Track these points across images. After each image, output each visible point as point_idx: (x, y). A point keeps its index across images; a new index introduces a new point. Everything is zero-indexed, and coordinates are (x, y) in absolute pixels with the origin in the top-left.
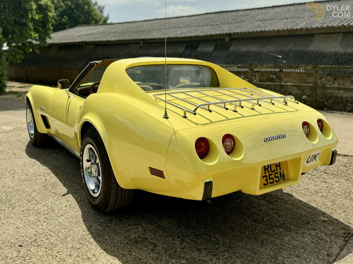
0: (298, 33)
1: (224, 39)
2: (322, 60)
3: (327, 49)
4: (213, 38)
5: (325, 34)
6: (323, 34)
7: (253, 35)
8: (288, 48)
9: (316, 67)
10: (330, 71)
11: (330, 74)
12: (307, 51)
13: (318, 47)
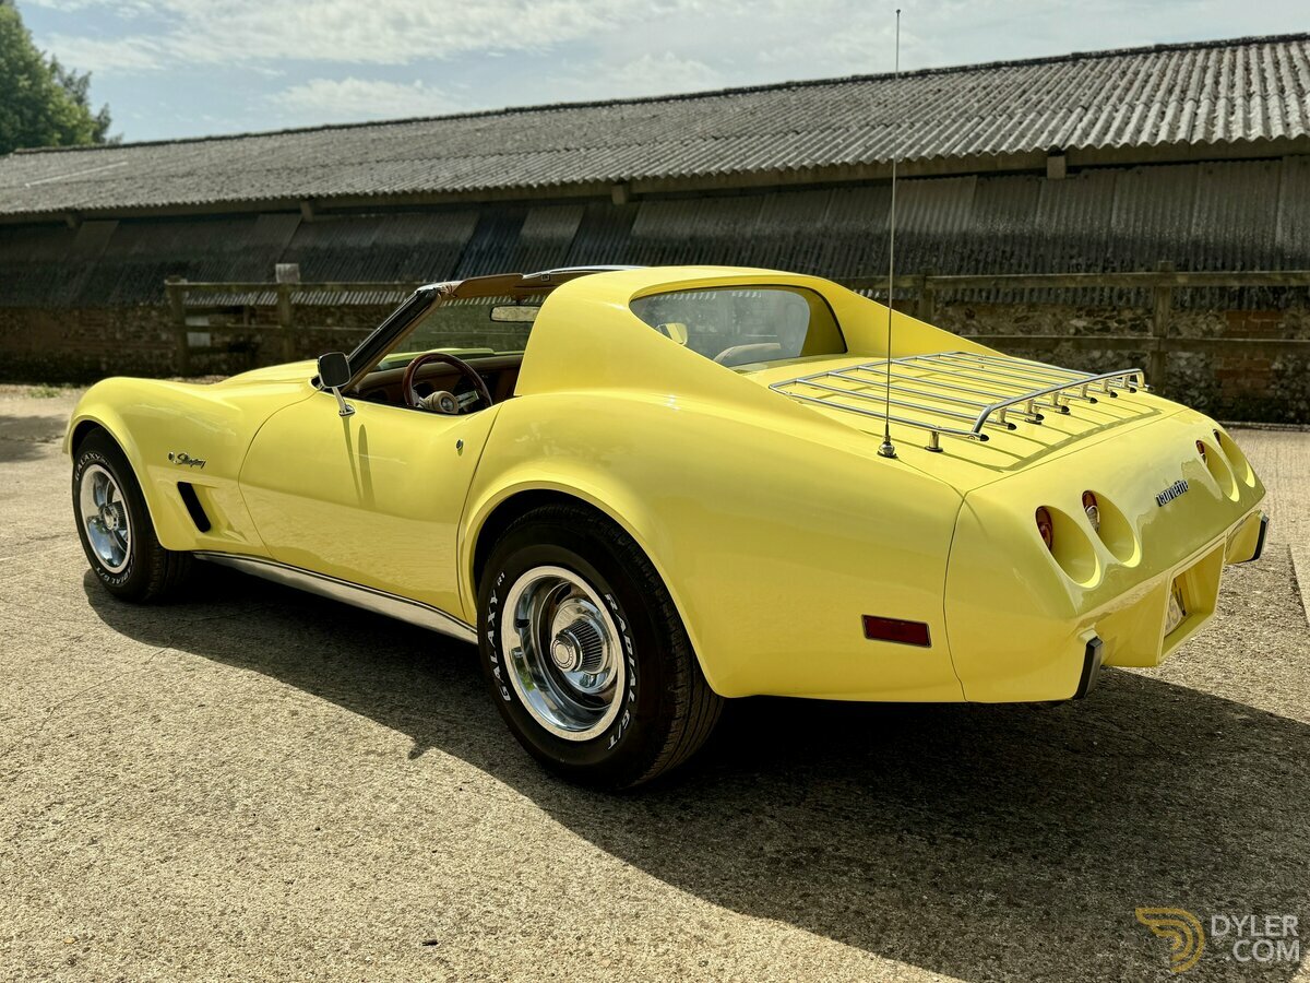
0: (842, 177)
1: (608, 198)
2: (926, 259)
3: (938, 224)
4: (570, 194)
5: (925, 177)
6: (918, 178)
7: (704, 186)
8: (819, 225)
9: (925, 280)
10: (956, 292)
11: (955, 301)
12: (878, 231)
13: (908, 218)
